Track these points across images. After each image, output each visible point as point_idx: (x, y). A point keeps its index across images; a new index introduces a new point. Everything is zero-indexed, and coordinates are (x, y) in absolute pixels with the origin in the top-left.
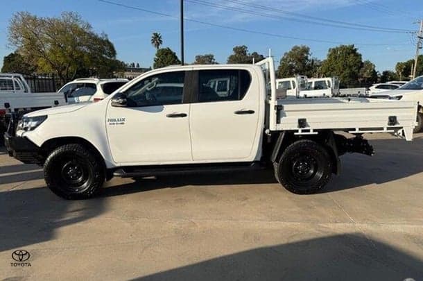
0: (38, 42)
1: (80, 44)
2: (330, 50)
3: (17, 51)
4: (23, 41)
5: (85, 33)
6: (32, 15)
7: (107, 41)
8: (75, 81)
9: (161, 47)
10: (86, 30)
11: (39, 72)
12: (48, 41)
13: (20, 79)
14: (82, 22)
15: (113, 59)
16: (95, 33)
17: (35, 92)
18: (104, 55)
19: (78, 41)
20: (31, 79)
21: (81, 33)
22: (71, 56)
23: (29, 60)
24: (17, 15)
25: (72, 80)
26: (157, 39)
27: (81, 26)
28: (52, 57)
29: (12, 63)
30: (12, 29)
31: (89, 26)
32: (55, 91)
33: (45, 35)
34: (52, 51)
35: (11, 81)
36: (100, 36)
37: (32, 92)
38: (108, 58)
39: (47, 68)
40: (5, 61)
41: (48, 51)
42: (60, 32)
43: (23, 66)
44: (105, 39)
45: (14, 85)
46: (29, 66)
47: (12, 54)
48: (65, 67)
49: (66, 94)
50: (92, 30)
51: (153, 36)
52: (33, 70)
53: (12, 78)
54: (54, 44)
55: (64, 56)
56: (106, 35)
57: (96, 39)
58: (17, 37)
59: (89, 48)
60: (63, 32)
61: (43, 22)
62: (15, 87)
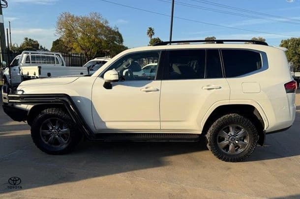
0: (74, 32)
1: (100, 34)
2: (282, 42)
3: (61, 38)
4: (64, 32)
5: (104, 26)
6: (72, 14)
7: (118, 32)
8: (95, 59)
9: (153, 37)
10: (104, 25)
11: (73, 51)
12: (80, 31)
13: (60, 56)
14: (103, 19)
15: (121, 44)
16: (110, 27)
17: (69, 66)
18: (115, 42)
19: (99, 32)
20: (67, 56)
21: (102, 26)
22: (94, 41)
23: (68, 44)
24: (62, 14)
25: (94, 59)
26: (151, 32)
27: (101, 22)
28: (81, 42)
29: (57, 45)
30: (59, 23)
31: (107, 22)
32: (82, 66)
33: (79, 27)
34: (82, 38)
35: (54, 58)
36: (113, 29)
37: (67, 66)
38: (118, 44)
39: (78, 49)
40: (53, 44)
41: (79, 38)
42: (88, 25)
43: (64, 47)
44: (116, 31)
45: (55, 60)
46: (67, 47)
47: (58, 40)
48: (90, 49)
49: (88, 68)
50: (108, 25)
51: (149, 29)
52: (69, 51)
53: (55, 56)
54: (83, 33)
55: (89, 42)
56: (117, 28)
57: (110, 30)
58: (61, 29)
59: (106, 36)
60: (89, 25)
61: (78, 19)
62: (56, 62)
